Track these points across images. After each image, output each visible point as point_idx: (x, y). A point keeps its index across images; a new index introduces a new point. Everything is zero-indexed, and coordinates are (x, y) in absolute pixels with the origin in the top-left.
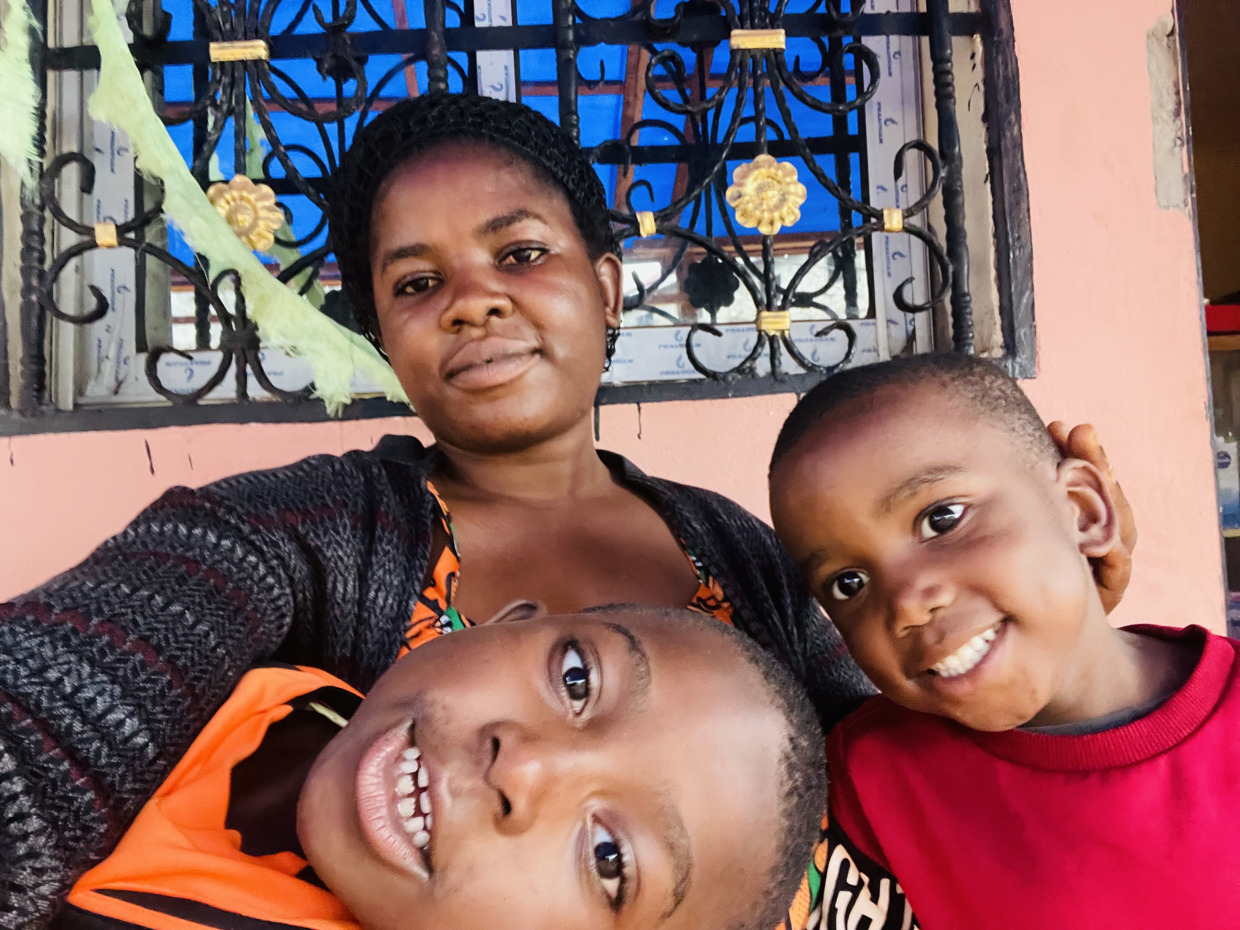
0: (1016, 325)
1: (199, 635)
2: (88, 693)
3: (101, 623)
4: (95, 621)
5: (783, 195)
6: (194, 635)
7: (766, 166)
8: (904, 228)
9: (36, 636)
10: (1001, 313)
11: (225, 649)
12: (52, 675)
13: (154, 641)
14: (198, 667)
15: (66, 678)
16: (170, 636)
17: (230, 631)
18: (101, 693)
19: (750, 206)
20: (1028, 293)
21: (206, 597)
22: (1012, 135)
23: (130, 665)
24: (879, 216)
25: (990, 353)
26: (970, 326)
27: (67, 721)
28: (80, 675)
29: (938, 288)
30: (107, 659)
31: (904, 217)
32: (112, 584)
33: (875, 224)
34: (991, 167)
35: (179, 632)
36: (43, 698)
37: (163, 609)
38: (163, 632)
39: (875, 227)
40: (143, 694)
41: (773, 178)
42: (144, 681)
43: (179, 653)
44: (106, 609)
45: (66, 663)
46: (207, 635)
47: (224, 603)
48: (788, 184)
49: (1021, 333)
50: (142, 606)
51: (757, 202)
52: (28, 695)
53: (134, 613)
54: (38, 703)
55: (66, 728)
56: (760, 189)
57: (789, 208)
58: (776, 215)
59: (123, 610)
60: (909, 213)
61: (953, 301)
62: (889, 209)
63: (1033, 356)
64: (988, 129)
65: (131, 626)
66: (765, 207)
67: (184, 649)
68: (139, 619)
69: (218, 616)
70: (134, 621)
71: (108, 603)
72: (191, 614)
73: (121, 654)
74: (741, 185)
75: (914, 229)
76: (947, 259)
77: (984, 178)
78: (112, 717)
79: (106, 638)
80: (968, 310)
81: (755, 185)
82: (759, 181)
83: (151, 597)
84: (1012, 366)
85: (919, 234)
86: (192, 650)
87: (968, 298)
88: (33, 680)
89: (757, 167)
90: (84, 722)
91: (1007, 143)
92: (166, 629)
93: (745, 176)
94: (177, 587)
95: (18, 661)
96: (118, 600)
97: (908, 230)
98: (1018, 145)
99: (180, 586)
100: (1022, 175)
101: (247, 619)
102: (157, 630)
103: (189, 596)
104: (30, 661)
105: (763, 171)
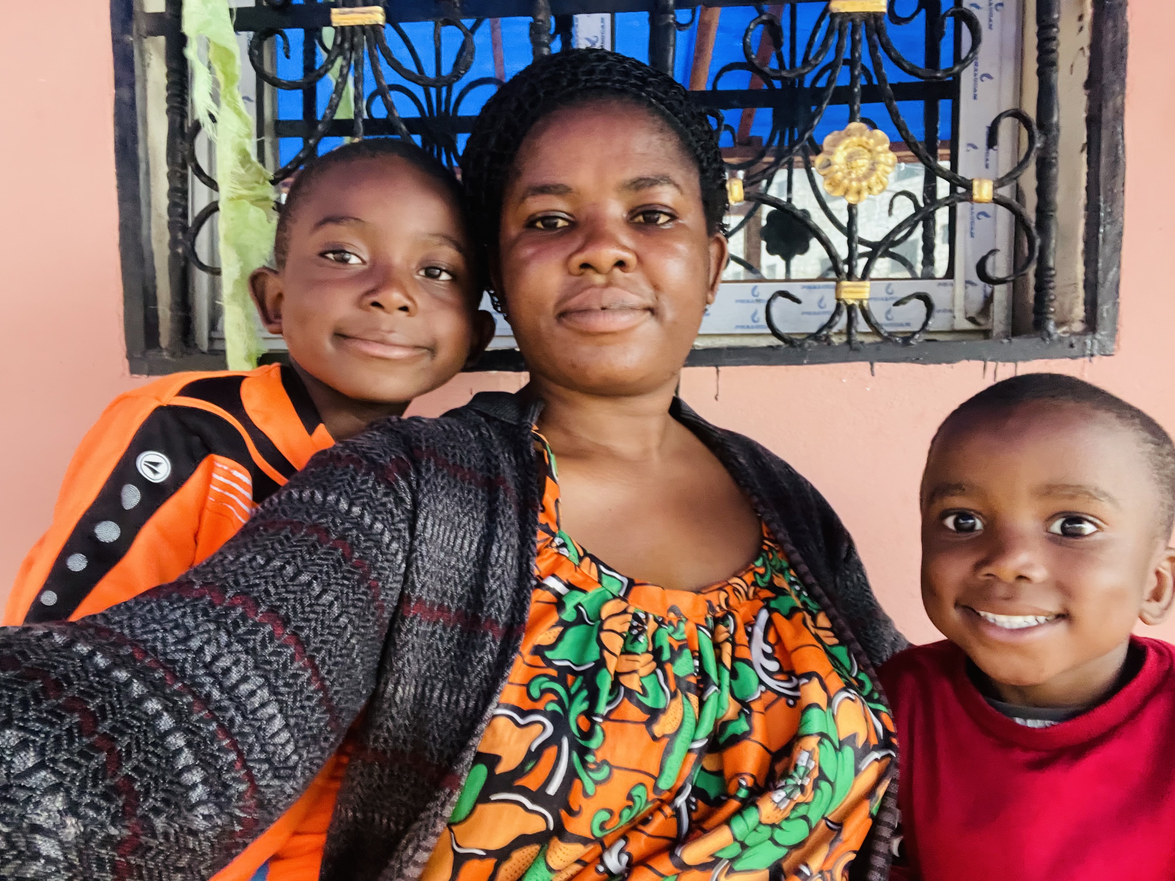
0: (1100, 301)
1: (324, 605)
2: (225, 662)
3: (236, 595)
4: (230, 593)
5: (873, 164)
6: (318, 605)
7: (858, 134)
8: (993, 199)
9: (179, 608)
10: (1085, 287)
11: (348, 617)
12: (195, 644)
13: (282, 612)
14: (320, 638)
15: (206, 647)
16: (298, 606)
17: (352, 600)
18: (236, 663)
19: (839, 175)
20: (1115, 269)
21: (333, 566)
22: (1115, 104)
23: (259, 637)
24: (968, 186)
25: (1070, 326)
26: (1052, 301)
27: (207, 689)
28: (218, 643)
29: (1022, 262)
30: (240, 631)
31: (995, 188)
32: (248, 556)
33: (963, 194)
34: (1089, 137)
35: (307, 602)
36: (187, 665)
37: (292, 579)
38: (292, 602)
39: (963, 197)
40: (268, 667)
41: (864, 147)
42: (271, 654)
43: (303, 624)
44: (242, 580)
45: (205, 632)
46: (331, 604)
47: (349, 571)
48: (879, 153)
49: (1104, 309)
50: (274, 576)
51: (846, 171)
52: (175, 662)
53: (266, 583)
54: (183, 670)
55: (205, 695)
56: (850, 158)
57: (878, 178)
58: (864, 184)
59: (257, 581)
60: (999, 183)
61: (1037, 275)
62: (980, 179)
63: (1114, 333)
64: (1089, 97)
65: (263, 596)
66: (853, 176)
67: (308, 620)
68: (272, 590)
69: (343, 585)
70: (267, 592)
71: (244, 575)
72: (318, 585)
73: (253, 625)
74: (831, 153)
75: (1002, 200)
76: (1034, 232)
77: (1080, 147)
78: (245, 688)
79: (240, 610)
80: (1052, 285)
81: (845, 154)
82: (850, 150)
83: (283, 567)
84: (1092, 342)
85: (1007, 205)
86: (316, 620)
87: (1053, 272)
88: (179, 647)
89: (849, 135)
90: (222, 690)
91: (1107, 114)
92: (295, 599)
93: (835, 144)
94: (307, 557)
95: (165, 630)
96: (253, 572)
97: (997, 201)
98: (1119, 114)
99: (310, 554)
100: (1120, 148)
101: (369, 588)
102: (286, 600)
103: (318, 565)
104: (176, 632)
105: (855, 139)
